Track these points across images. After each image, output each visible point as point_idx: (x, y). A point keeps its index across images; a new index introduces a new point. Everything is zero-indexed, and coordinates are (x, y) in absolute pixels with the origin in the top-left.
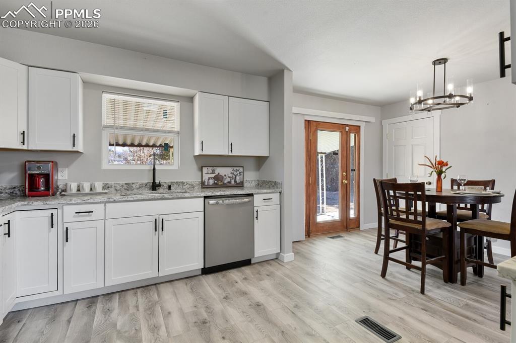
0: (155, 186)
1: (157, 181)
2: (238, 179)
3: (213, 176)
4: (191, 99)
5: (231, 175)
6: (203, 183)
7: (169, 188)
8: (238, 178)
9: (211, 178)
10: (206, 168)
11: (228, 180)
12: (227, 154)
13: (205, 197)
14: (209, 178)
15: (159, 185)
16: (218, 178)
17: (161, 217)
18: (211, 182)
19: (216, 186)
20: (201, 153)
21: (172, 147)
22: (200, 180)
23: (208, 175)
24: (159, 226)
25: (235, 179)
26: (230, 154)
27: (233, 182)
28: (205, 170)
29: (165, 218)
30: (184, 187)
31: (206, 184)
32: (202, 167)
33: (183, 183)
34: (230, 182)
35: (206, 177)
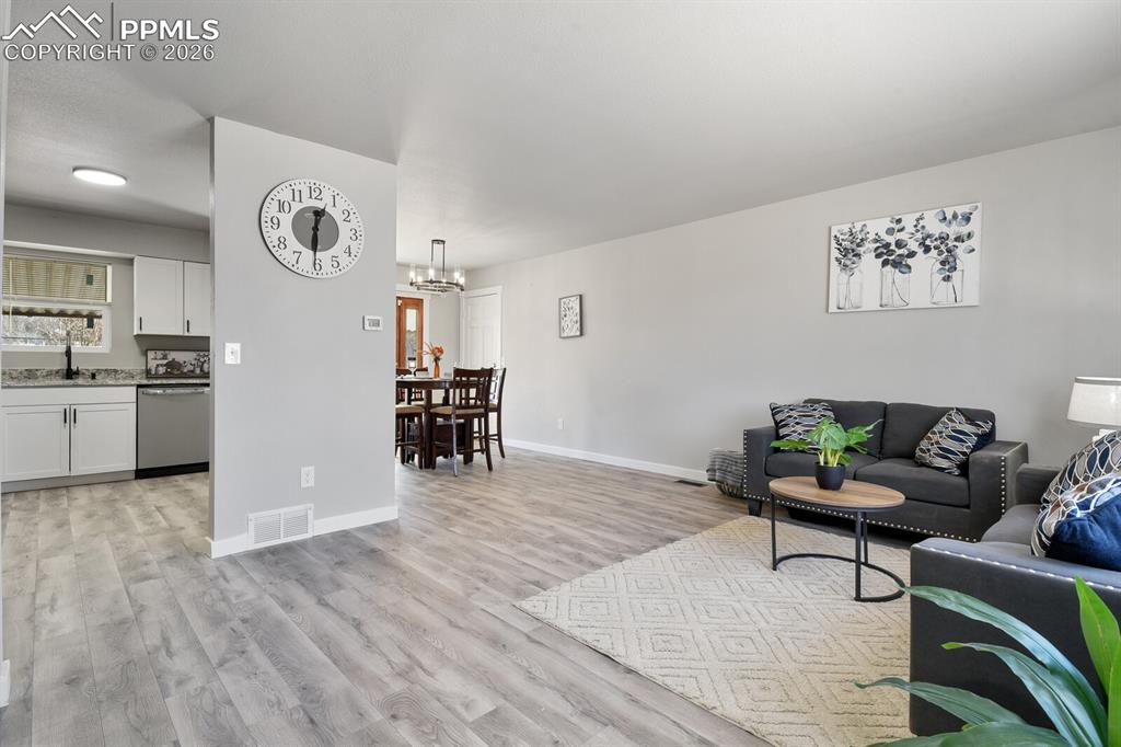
0: (70, 374)
1: (74, 368)
3: (165, 362)
4: (130, 261)
5: (195, 362)
6: (148, 372)
7: (93, 376)
8: (206, 366)
9: (162, 365)
10: (153, 352)
11: (190, 367)
12: (181, 334)
13: (139, 386)
14: (158, 366)
15: (77, 373)
16: (172, 365)
17: (75, 407)
18: (162, 370)
19: (167, 375)
20: (140, 333)
21: (100, 317)
22: (144, 368)
23: (155, 361)
24: (70, 417)
25: (202, 367)
26: (186, 334)
27: (198, 371)
28: (151, 355)
29: (78, 408)
30: (118, 376)
31: (153, 372)
32: (147, 351)
33: (116, 371)
34: (192, 371)
35: (152, 364)
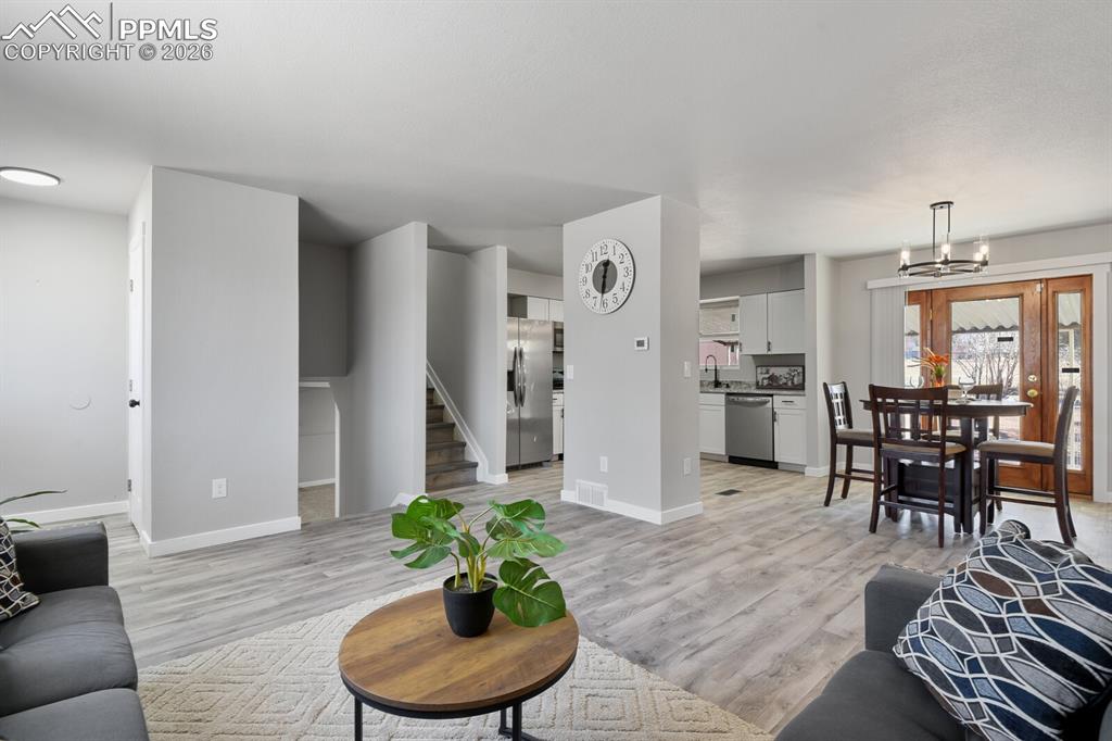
0: (716, 384)
2: (797, 380)
3: (767, 376)
5: (787, 376)
6: (757, 383)
7: (728, 386)
8: (795, 379)
9: (766, 378)
11: (784, 381)
12: (766, 353)
13: (728, 394)
14: (764, 379)
15: (720, 383)
16: (772, 378)
18: (766, 382)
19: (770, 386)
22: (756, 381)
23: (762, 377)
25: (793, 380)
27: (790, 383)
28: (760, 369)
30: (741, 386)
31: (761, 383)
32: (756, 367)
33: (740, 383)
34: (786, 384)
35: (760, 377)
